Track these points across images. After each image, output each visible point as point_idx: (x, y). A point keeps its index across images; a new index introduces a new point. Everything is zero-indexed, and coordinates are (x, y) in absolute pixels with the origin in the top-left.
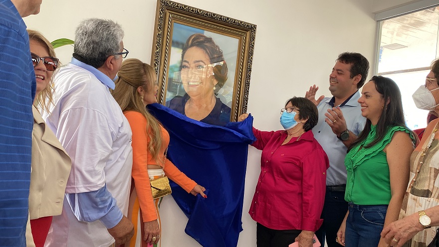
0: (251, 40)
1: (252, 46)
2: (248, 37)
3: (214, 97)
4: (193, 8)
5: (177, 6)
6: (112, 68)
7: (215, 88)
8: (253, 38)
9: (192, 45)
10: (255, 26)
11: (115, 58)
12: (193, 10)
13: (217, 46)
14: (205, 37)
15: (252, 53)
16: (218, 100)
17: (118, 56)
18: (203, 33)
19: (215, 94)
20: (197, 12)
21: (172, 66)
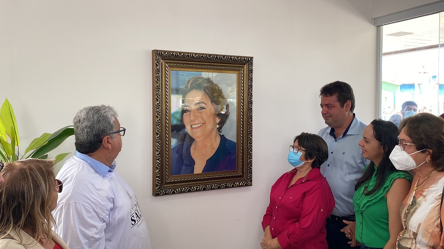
0: (249, 73)
1: (250, 79)
2: (245, 70)
3: (218, 135)
4: (188, 53)
5: (173, 55)
6: (110, 147)
7: (218, 126)
8: (251, 71)
9: (191, 89)
10: (252, 58)
11: (111, 138)
12: (188, 56)
13: (216, 85)
14: (202, 78)
15: (252, 86)
16: (223, 137)
17: (115, 135)
18: (201, 75)
19: (219, 131)
20: (193, 56)
21: (173, 114)
